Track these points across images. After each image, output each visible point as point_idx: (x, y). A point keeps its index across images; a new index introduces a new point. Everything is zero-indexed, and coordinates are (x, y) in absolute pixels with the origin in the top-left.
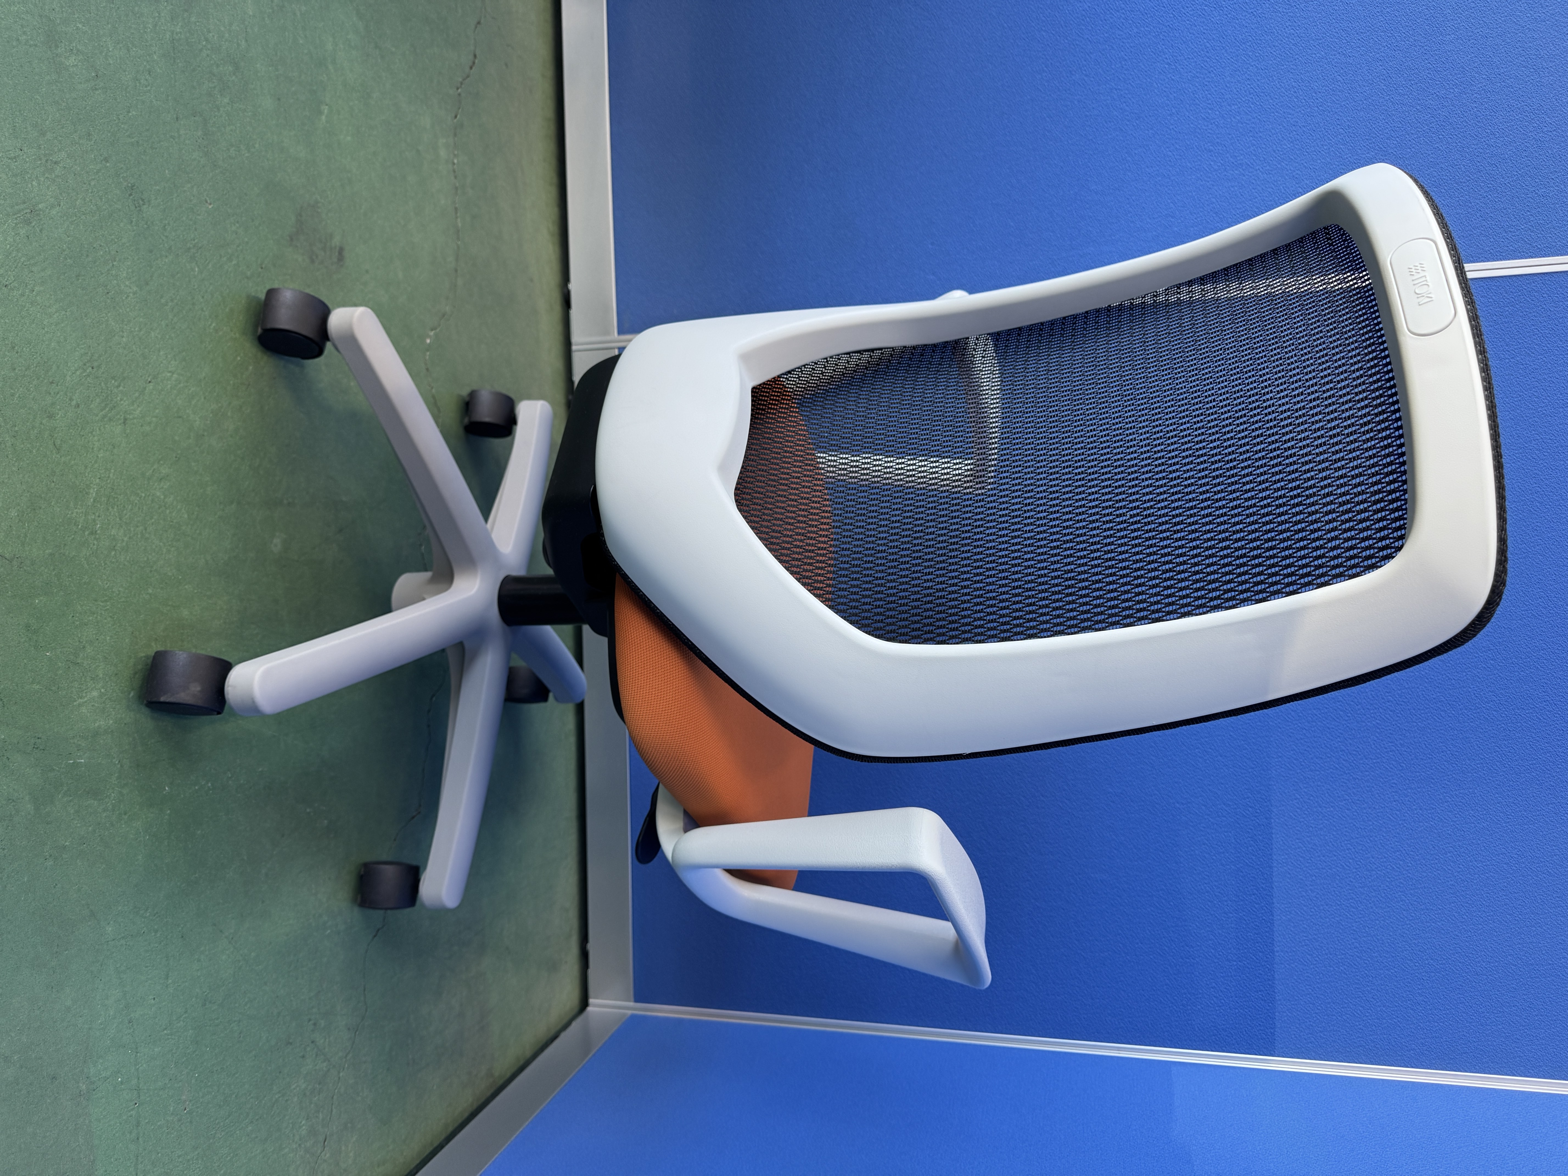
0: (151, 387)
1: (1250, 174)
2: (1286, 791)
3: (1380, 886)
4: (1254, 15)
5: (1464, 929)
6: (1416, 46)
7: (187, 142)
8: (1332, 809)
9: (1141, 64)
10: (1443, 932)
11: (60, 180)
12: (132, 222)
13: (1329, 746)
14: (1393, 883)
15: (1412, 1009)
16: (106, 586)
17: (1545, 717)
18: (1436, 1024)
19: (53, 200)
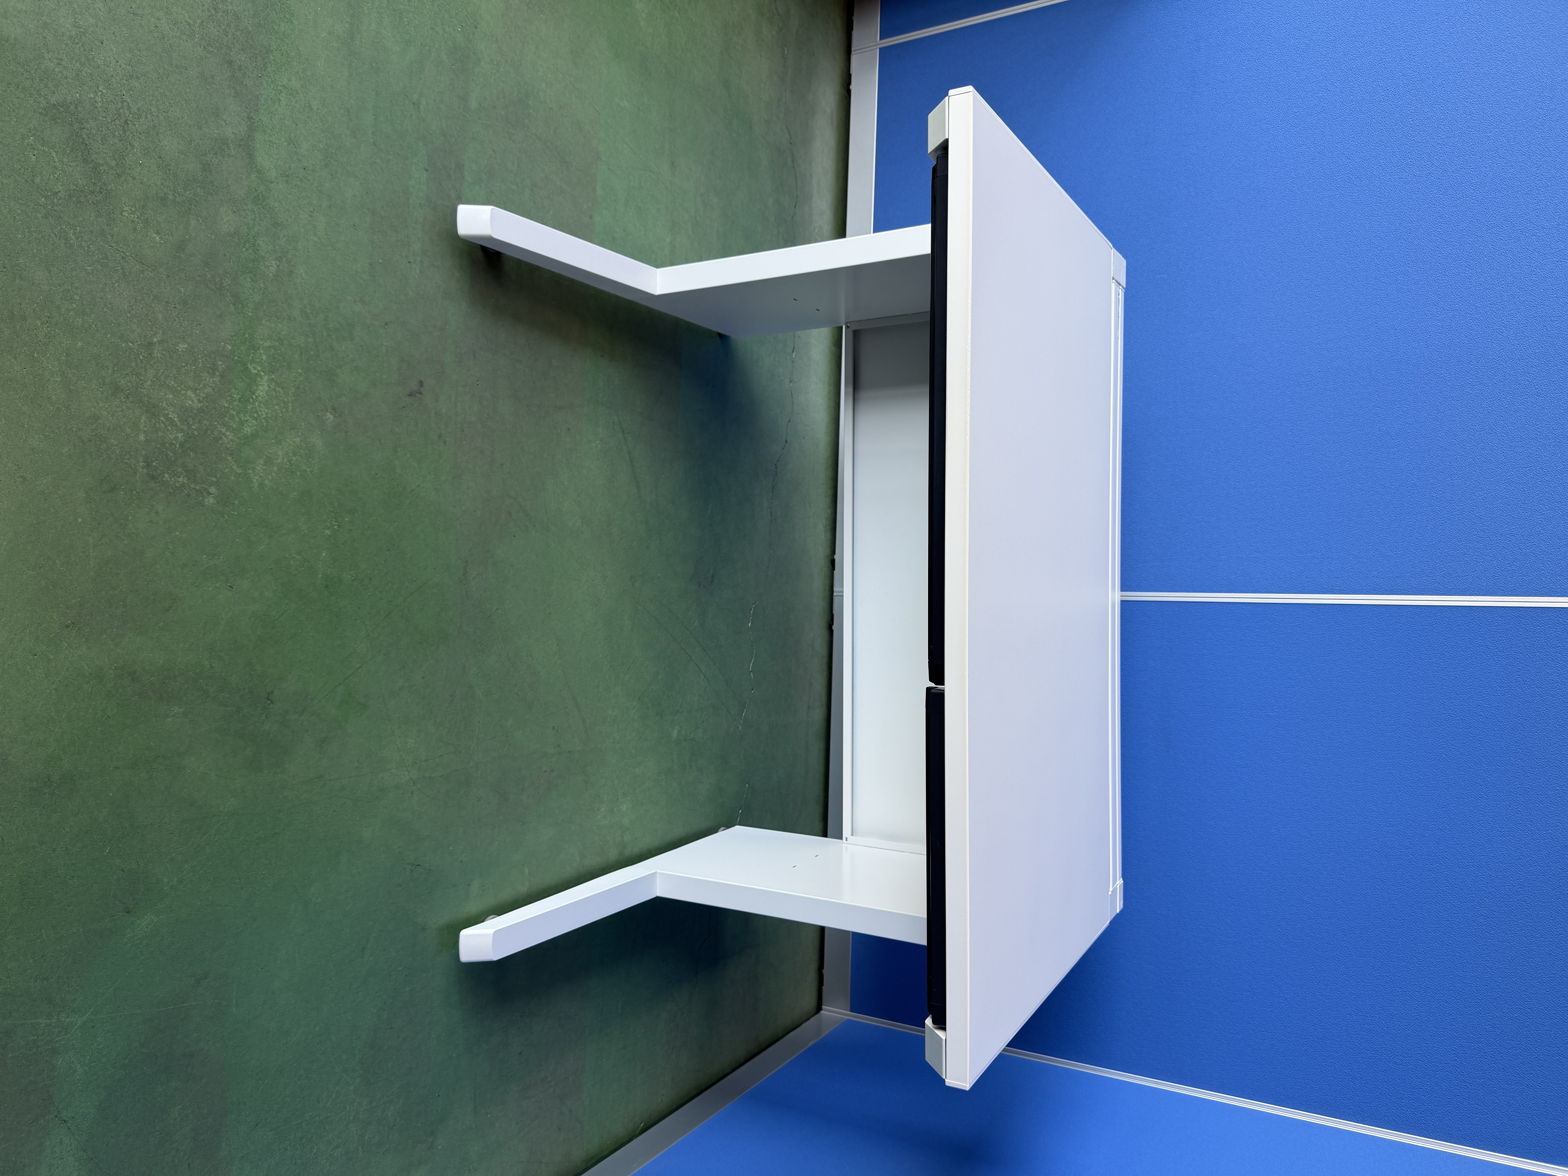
1: (1262, 525)
2: (1272, 926)
3: (1332, 996)
4: (1267, 426)
5: (1388, 1032)
6: (1371, 454)
9: (1194, 451)
10: (1374, 1032)
13: (1301, 899)
17: (1446, 897)
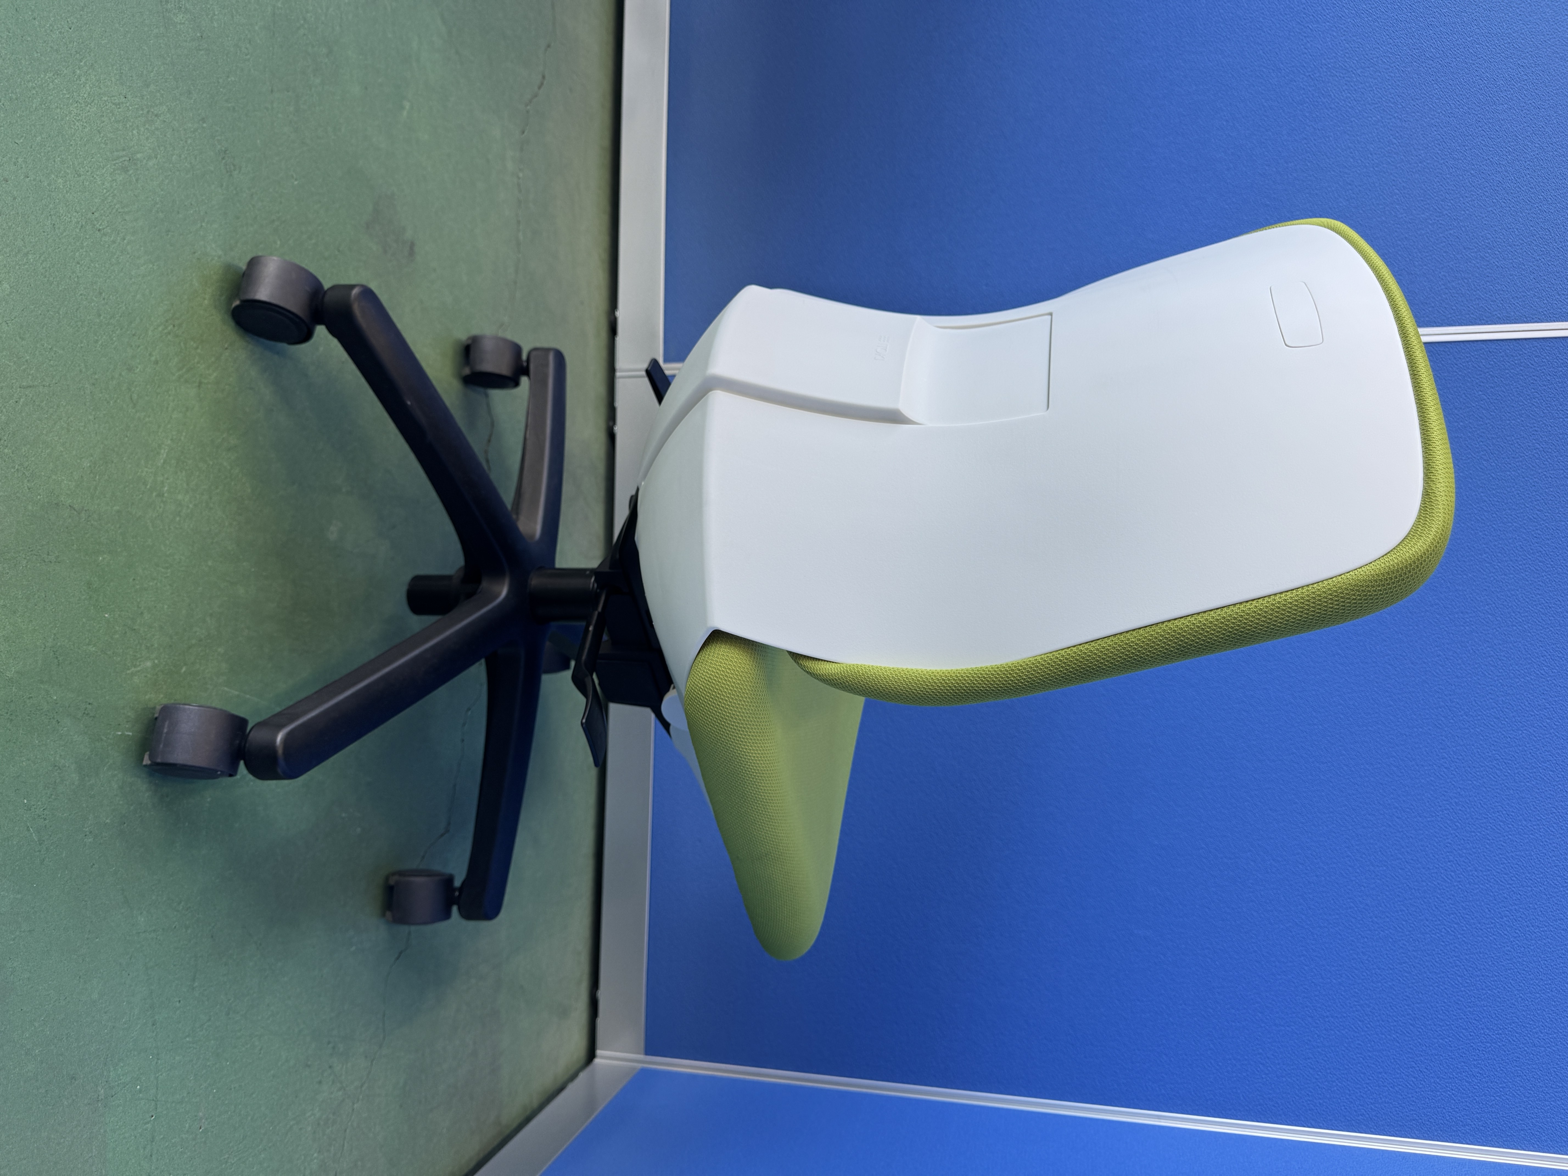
0: (227, 354)
7: (280, 115)
8: (1385, 868)
9: (1199, 120)
11: (159, 133)
12: (222, 186)
14: (1448, 948)
15: (1467, 1082)
16: (168, 553)
18: (1493, 1098)
19: (151, 151)
